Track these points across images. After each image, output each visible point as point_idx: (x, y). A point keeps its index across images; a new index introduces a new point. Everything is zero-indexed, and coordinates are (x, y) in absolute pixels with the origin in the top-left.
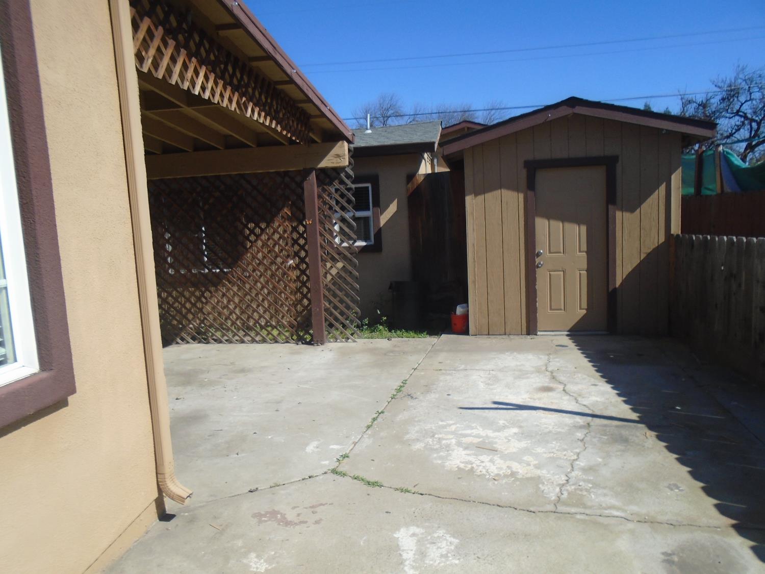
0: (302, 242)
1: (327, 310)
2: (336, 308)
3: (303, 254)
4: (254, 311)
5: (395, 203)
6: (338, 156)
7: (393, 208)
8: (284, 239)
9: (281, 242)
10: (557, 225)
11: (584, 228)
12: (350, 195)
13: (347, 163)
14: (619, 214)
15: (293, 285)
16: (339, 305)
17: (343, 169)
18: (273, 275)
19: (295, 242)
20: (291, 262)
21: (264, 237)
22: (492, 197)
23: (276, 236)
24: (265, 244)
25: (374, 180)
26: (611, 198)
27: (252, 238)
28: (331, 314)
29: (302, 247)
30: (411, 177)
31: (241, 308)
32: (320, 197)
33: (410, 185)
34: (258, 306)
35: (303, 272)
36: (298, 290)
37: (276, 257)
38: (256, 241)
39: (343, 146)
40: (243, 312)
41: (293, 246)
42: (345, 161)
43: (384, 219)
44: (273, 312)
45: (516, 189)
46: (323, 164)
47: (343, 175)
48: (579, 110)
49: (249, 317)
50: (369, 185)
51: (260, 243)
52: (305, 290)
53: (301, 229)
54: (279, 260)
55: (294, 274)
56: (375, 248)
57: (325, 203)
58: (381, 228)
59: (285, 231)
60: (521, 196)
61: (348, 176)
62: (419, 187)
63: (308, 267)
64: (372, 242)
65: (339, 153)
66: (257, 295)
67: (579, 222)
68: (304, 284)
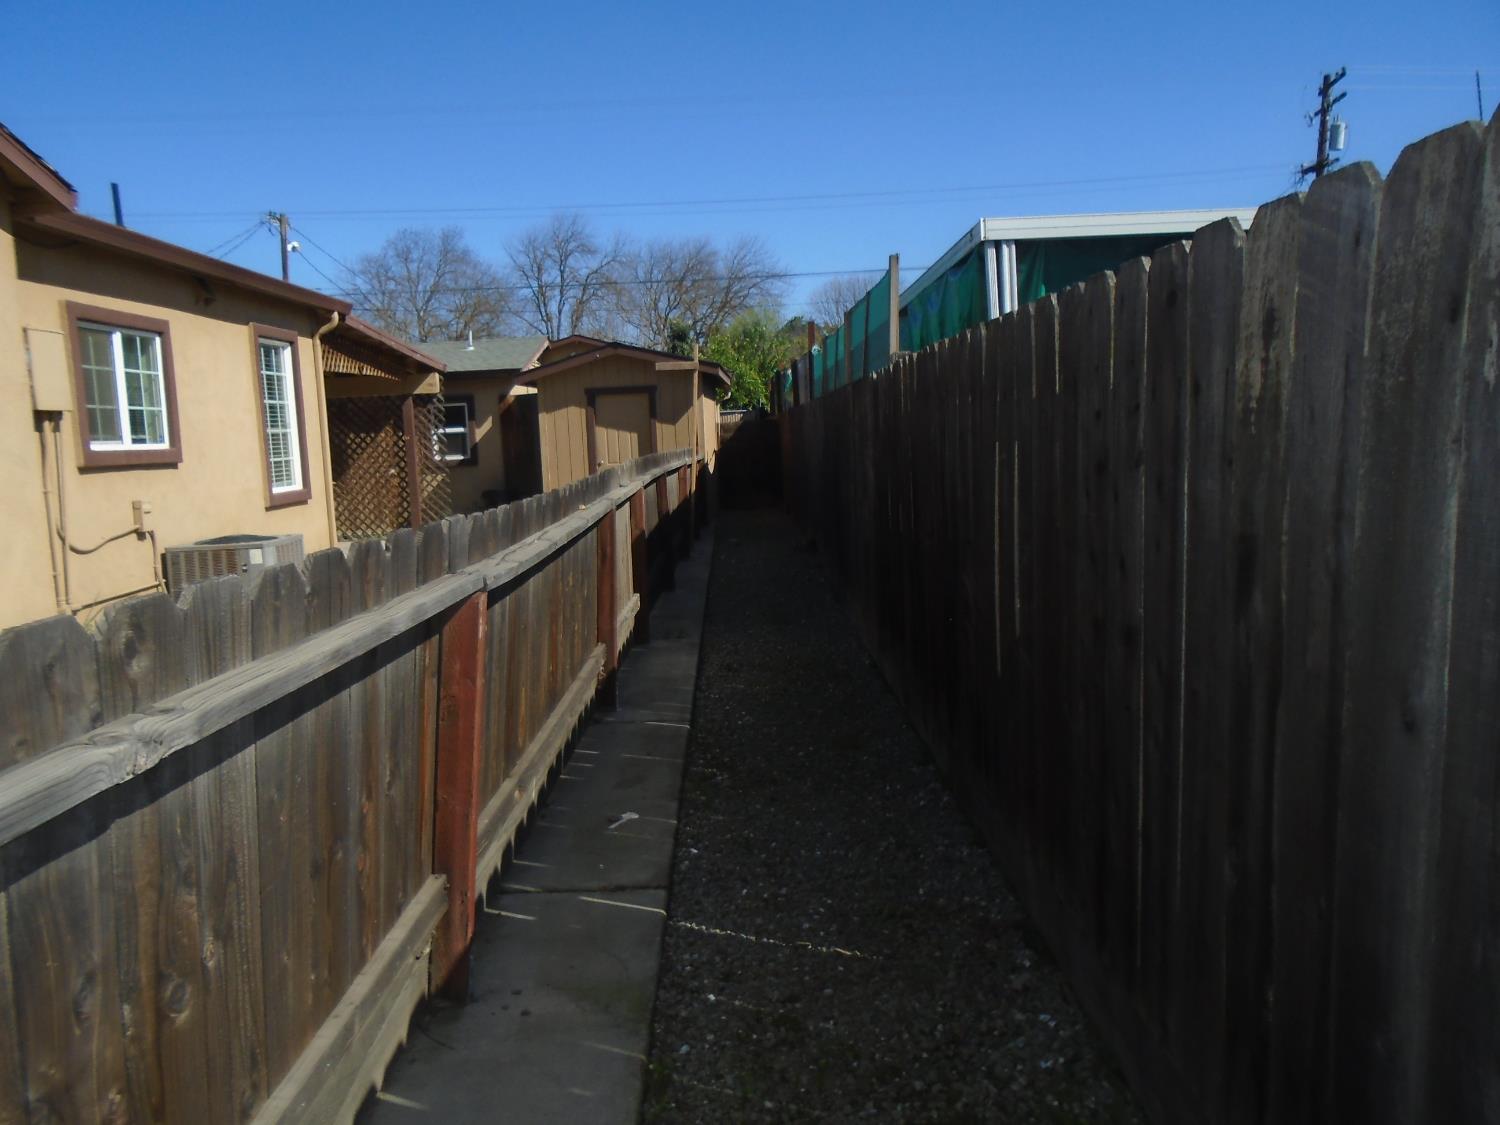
0: (401, 454)
1: (424, 511)
2: (431, 509)
3: (403, 464)
4: (361, 512)
5: (490, 419)
6: (431, 385)
7: (488, 425)
8: (388, 452)
9: (384, 454)
10: (614, 433)
11: (635, 436)
12: (441, 416)
13: (438, 391)
14: (658, 425)
15: (395, 491)
16: (433, 506)
17: (435, 395)
18: (377, 482)
19: (397, 454)
20: (393, 471)
21: (370, 450)
22: (561, 413)
23: (380, 449)
24: (370, 456)
25: (470, 400)
26: (653, 414)
27: (359, 451)
28: (428, 514)
29: (402, 459)
30: (503, 397)
31: (349, 510)
32: (416, 417)
33: (502, 405)
34: (364, 509)
35: (403, 479)
36: (400, 495)
37: (381, 466)
38: (362, 453)
39: (434, 377)
40: (351, 514)
41: (394, 458)
42: (436, 389)
43: (480, 433)
44: (377, 513)
45: (579, 405)
46: (418, 391)
47: (435, 400)
48: (621, 351)
49: (356, 518)
50: (464, 404)
51: (365, 455)
52: (405, 495)
53: (401, 444)
54: (382, 469)
55: (396, 481)
56: (471, 462)
57: (421, 422)
58: (476, 444)
59: (387, 445)
60: (584, 411)
61: (439, 401)
62: (510, 406)
63: (407, 476)
64: (469, 456)
65: (431, 382)
66: (363, 499)
67: (630, 431)
68: (404, 489)
